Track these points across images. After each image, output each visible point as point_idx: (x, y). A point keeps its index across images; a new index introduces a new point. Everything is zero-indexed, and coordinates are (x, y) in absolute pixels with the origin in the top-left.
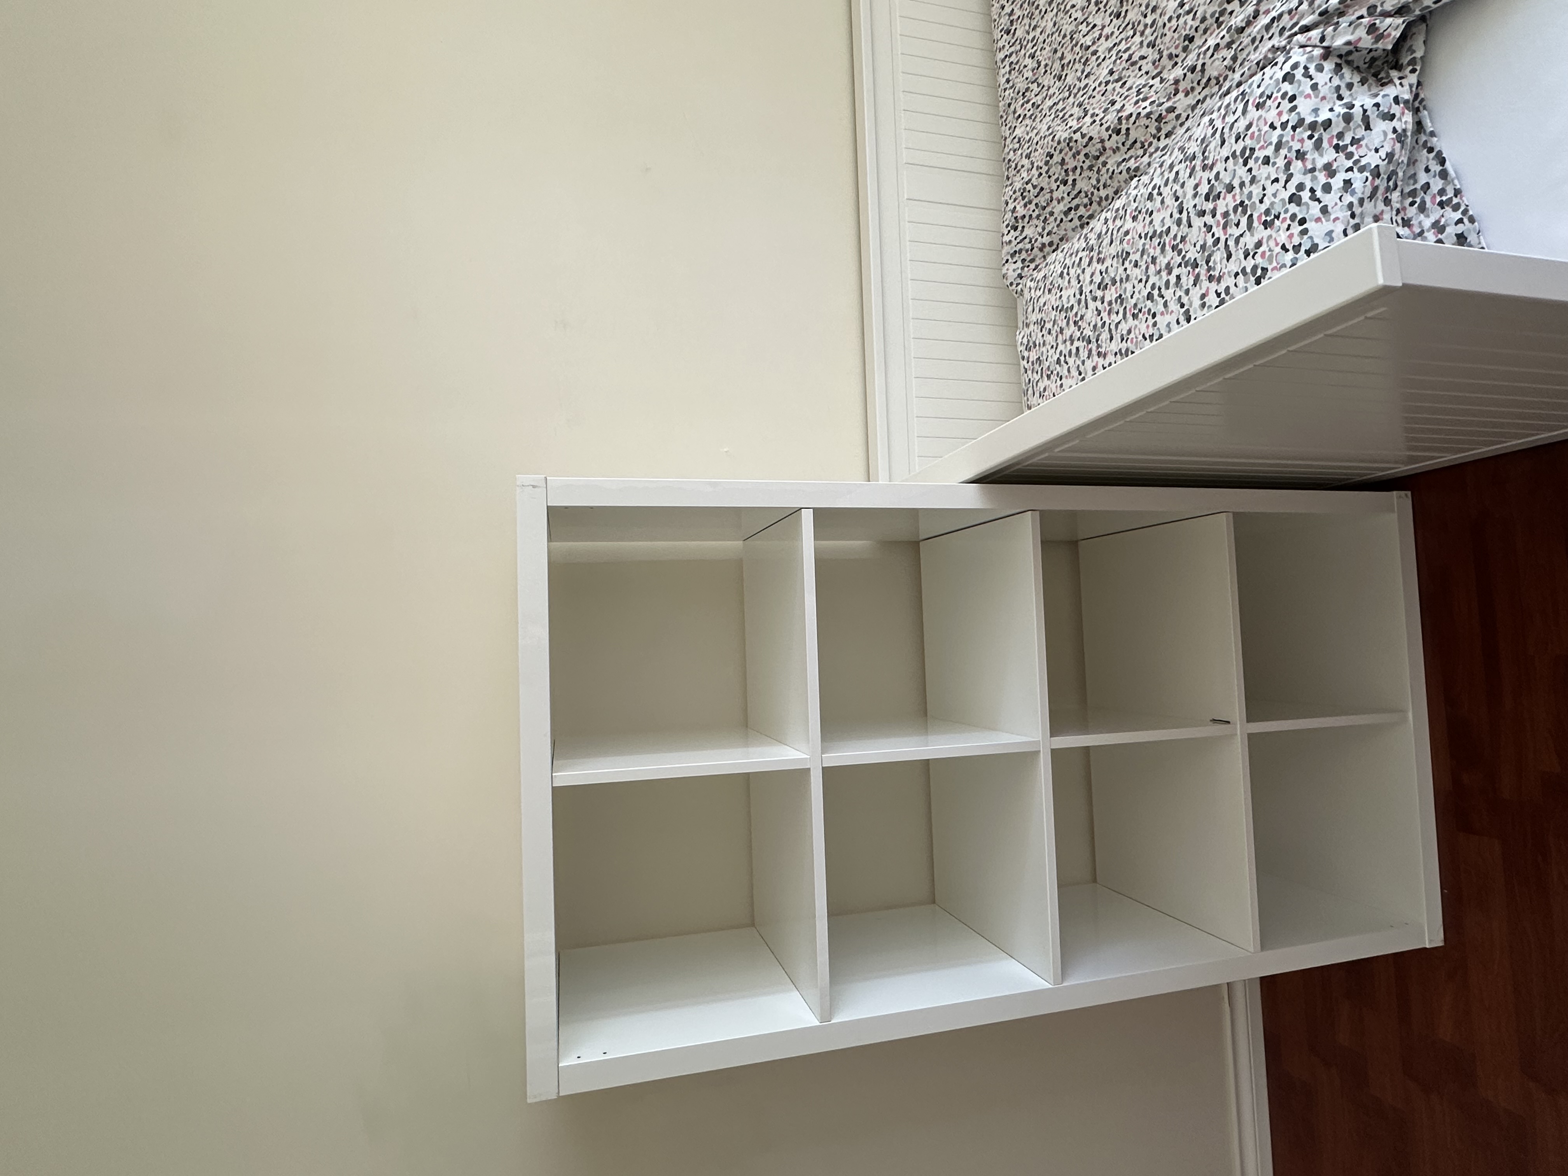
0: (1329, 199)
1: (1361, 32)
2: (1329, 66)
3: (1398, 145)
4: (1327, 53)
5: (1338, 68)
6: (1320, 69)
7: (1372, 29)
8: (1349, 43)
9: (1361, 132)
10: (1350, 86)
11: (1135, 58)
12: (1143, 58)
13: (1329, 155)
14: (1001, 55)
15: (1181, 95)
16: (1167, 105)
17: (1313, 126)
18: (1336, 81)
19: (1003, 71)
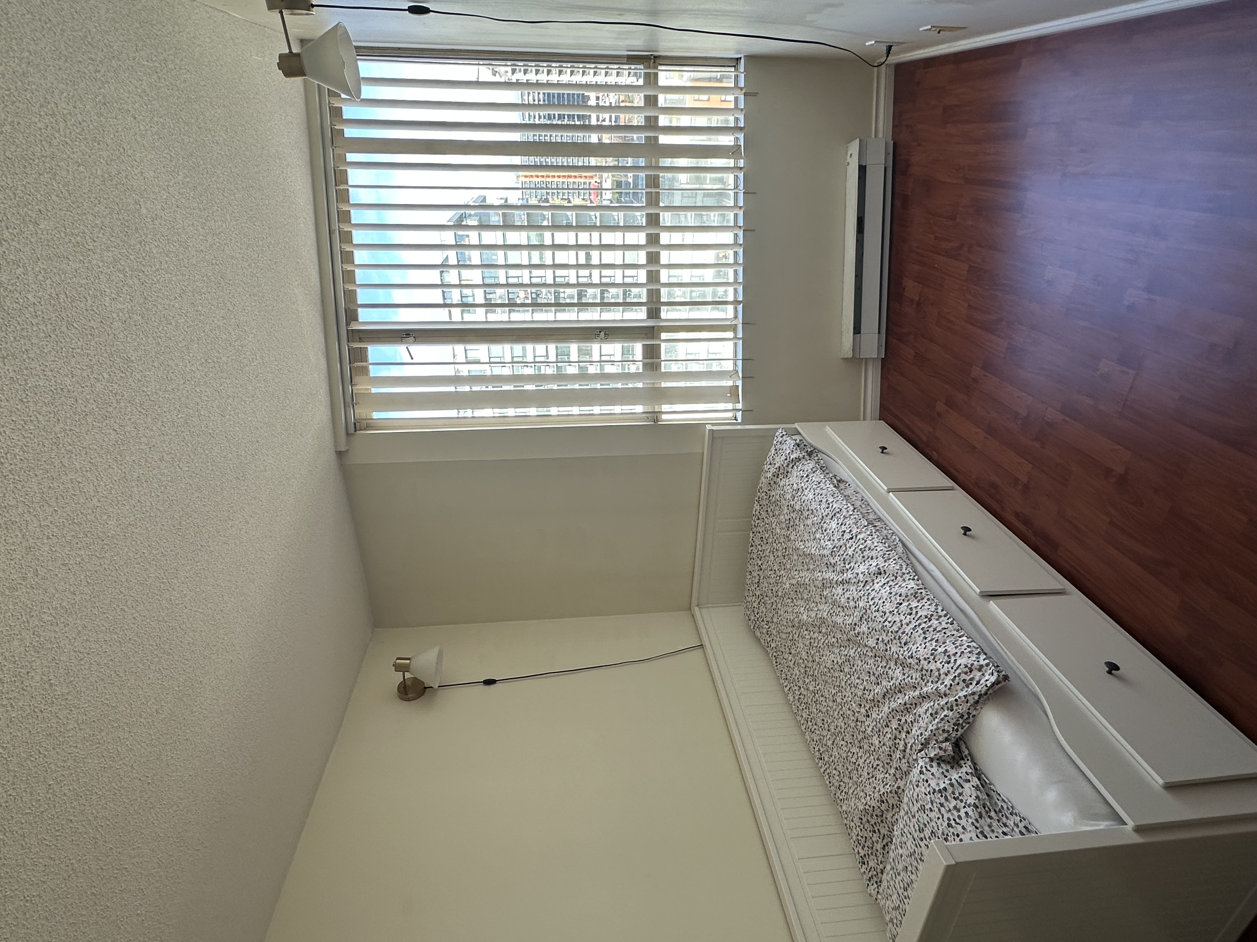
0: (963, 822)
1: (938, 750)
2: (934, 764)
3: (978, 792)
4: (931, 760)
5: (939, 764)
6: (932, 766)
7: (940, 748)
8: (935, 755)
9: (961, 790)
10: (947, 771)
11: (875, 766)
12: (878, 765)
13: (953, 803)
14: (822, 770)
15: (899, 780)
16: (896, 786)
17: (940, 791)
18: (941, 770)
19: (826, 778)
